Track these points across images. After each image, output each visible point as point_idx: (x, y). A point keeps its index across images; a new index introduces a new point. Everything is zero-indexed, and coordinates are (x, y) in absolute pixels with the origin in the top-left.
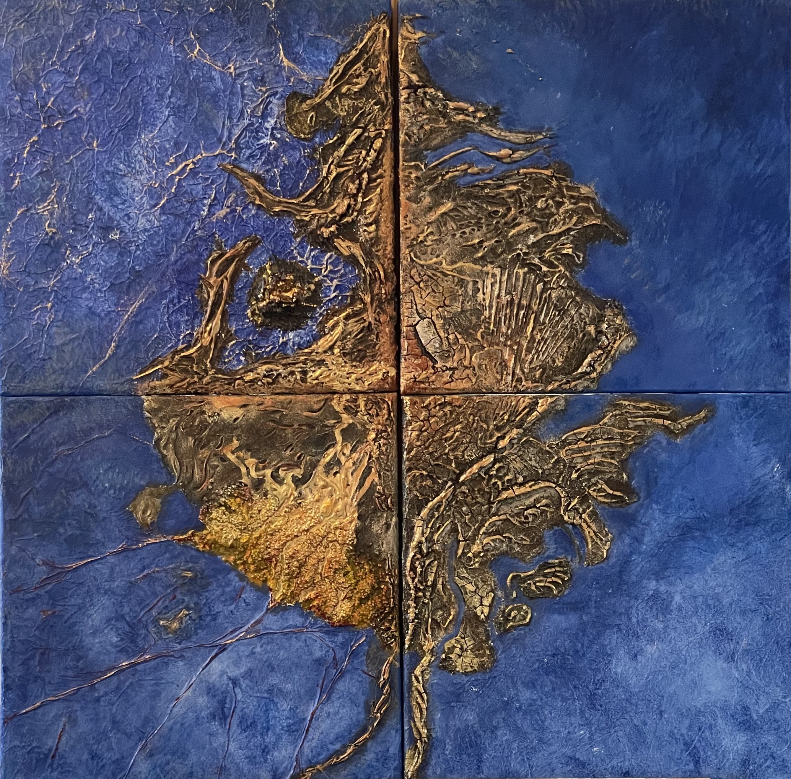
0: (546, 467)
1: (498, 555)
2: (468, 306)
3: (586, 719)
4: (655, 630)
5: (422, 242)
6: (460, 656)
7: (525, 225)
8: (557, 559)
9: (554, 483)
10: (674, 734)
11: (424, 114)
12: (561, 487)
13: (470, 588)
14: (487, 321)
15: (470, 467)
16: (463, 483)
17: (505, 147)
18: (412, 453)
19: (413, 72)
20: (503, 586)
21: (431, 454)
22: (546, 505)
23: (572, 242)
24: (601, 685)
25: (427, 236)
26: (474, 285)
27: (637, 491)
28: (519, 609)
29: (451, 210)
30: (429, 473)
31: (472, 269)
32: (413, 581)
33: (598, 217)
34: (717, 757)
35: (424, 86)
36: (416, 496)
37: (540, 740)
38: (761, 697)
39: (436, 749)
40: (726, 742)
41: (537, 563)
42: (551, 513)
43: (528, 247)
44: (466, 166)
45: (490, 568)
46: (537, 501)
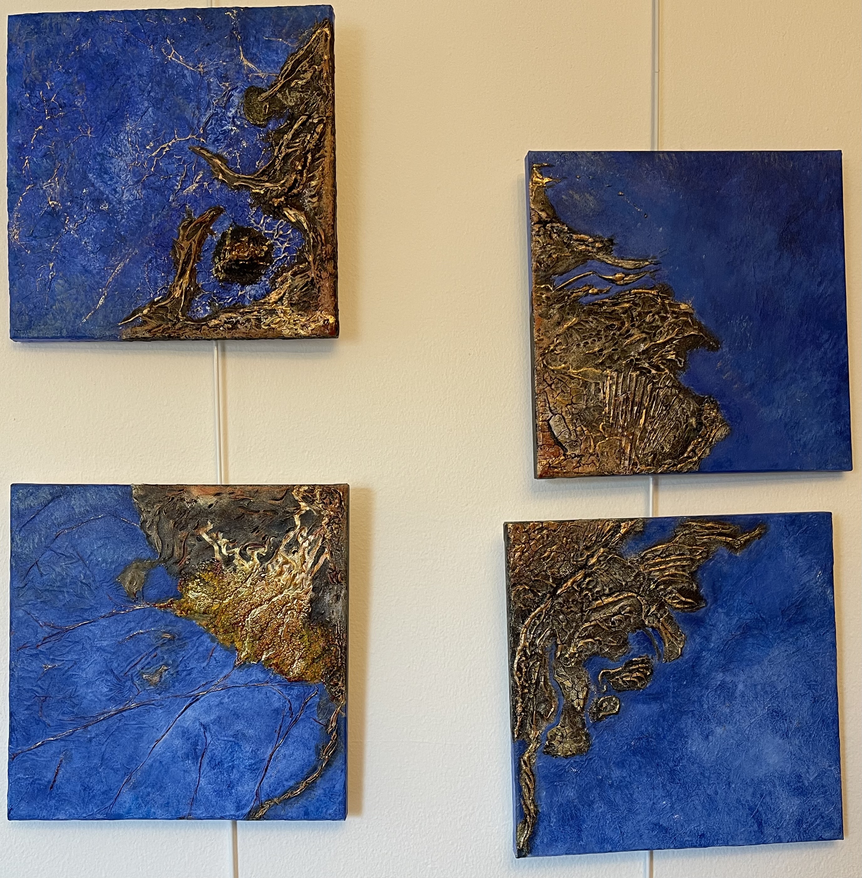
0: (629, 580)
1: (590, 656)
2: (591, 404)
3: (668, 791)
4: (722, 715)
5: (552, 351)
6: (561, 742)
7: (637, 335)
8: (640, 657)
9: (635, 593)
10: (740, 801)
11: (551, 245)
12: (642, 596)
13: (568, 684)
14: (607, 415)
15: (566, 582)
16: (559, 596)
17: (619, 272)
18: (516, 571)
19: (542, 211)
20: (596, 683)
21: (531, 571)
22: (630, 612)
23: (674, 349)
24: (679, 762)
25: (557, 346)
26: (596, 386)
27: (705, 597)
28: (610, 700)
29: (575, 325)
30: (530, 587)
31: (594, 373)
32: (520, 680)
33: (695, 329)
34: (776, 818)
35: (551, 222)
36: (520, 607)
37: (630, 811)
38: (811, 767)
39: (543, 822)
40: (784, 806)
41: (624, 661)
42: (634, 618)
43: (639, 354)
44: (587, 288)
45: (584, 666)
46: (622, 608)
